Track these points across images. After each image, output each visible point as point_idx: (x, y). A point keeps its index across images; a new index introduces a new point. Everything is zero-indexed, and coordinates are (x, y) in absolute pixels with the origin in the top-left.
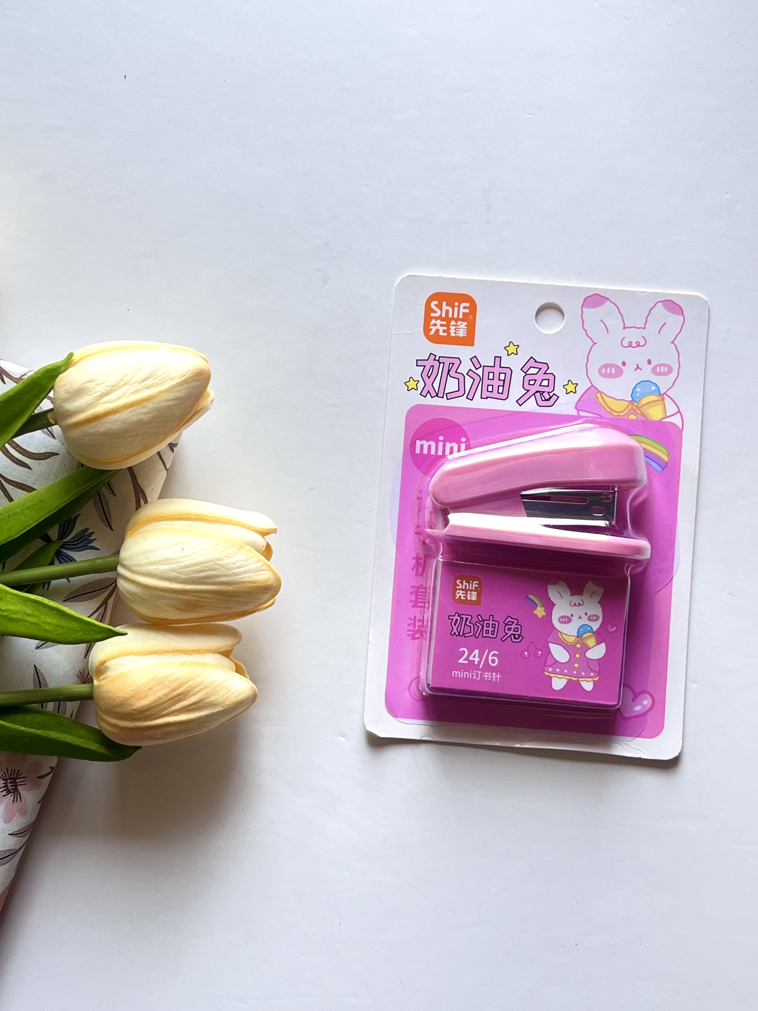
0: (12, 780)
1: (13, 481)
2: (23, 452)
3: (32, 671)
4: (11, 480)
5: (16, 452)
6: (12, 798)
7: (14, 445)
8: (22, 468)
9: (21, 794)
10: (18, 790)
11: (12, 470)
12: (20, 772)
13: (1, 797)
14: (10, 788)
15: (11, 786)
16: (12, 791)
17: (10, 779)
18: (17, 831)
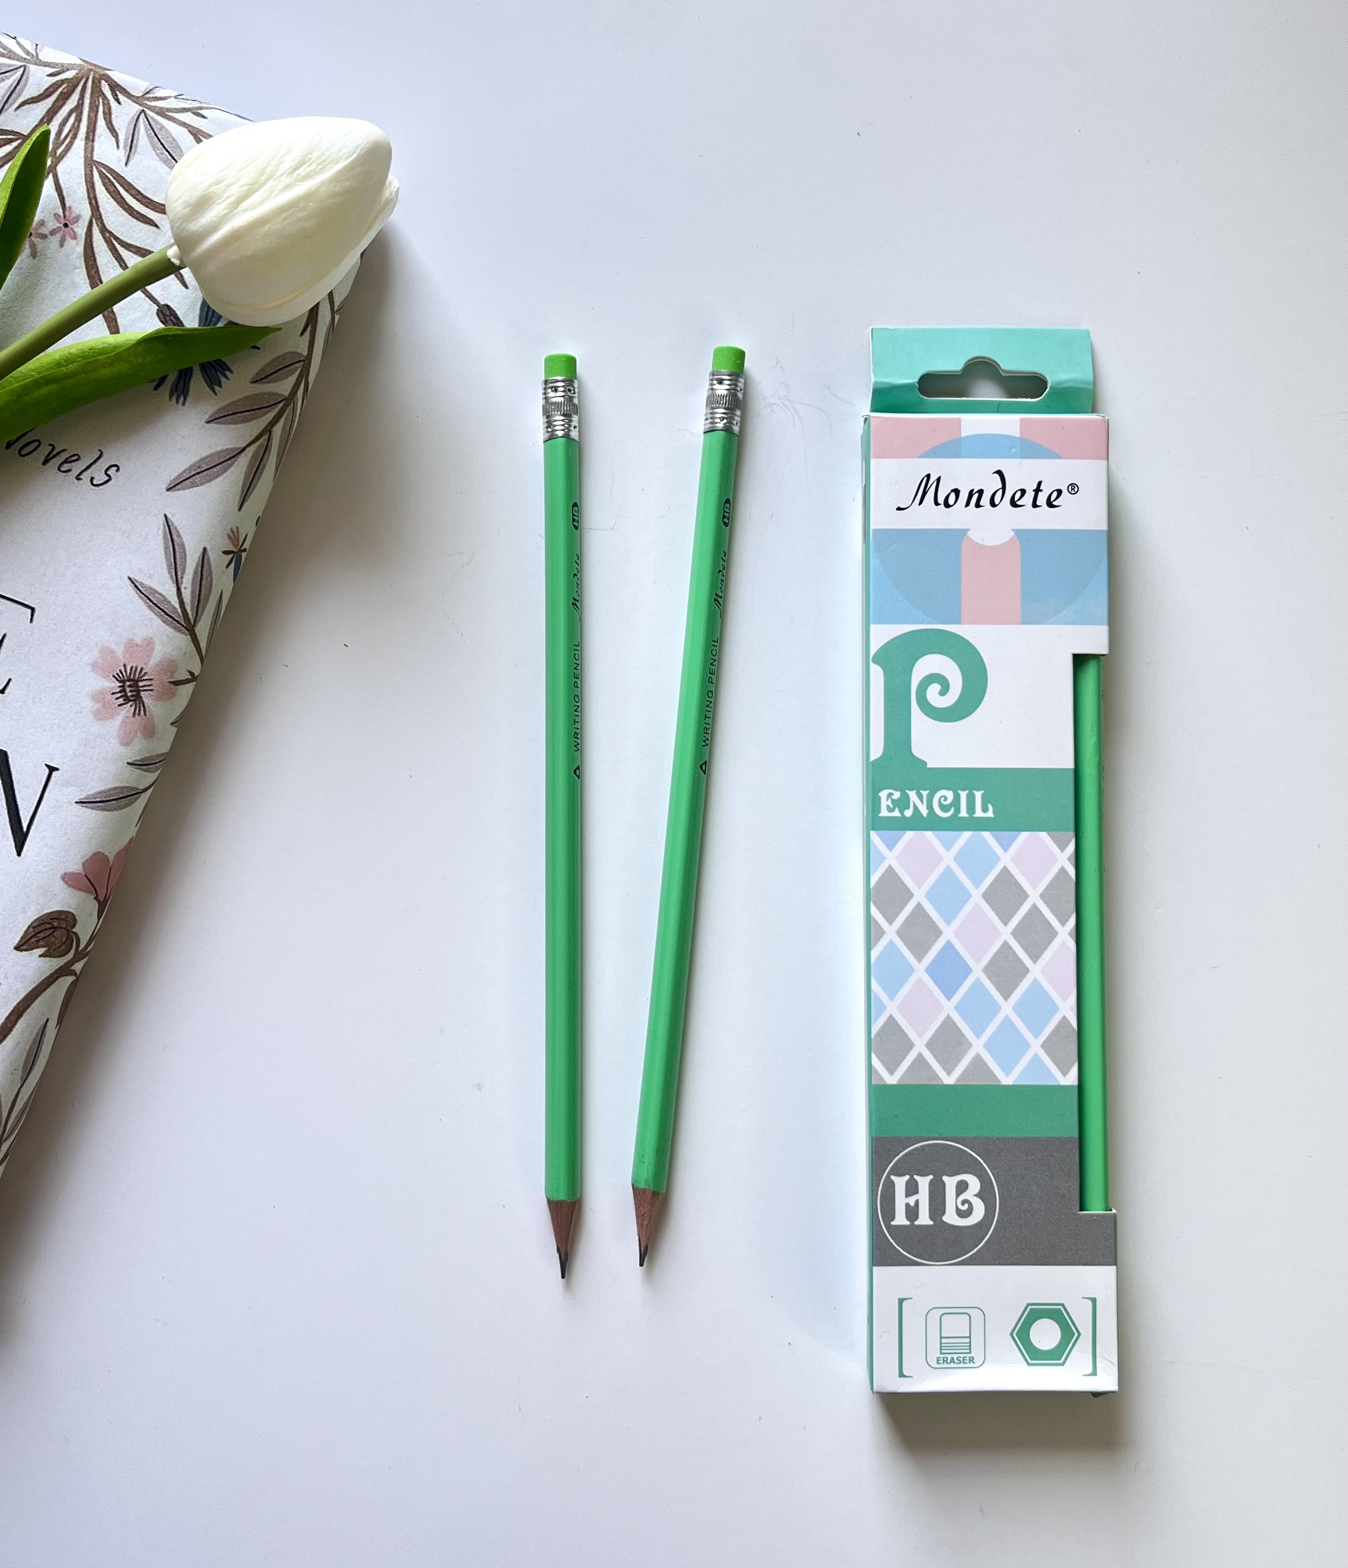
0: (132, 682)
1: (131, 244)
2: (146, 202)
3: (162, 527)
4: (128, 244)
5: (137, 202)
6: (133, 708)
7: (133, 192)
8: (145, 225)
9: (146, 705)
10: (141, 697)
11: (131, 228)
12: (144, 671)
13: (115, 707)
14: (129, 694)
15: (131, 691)
16: (132, 698)
17: (128, 681)
18: (140, 761)
